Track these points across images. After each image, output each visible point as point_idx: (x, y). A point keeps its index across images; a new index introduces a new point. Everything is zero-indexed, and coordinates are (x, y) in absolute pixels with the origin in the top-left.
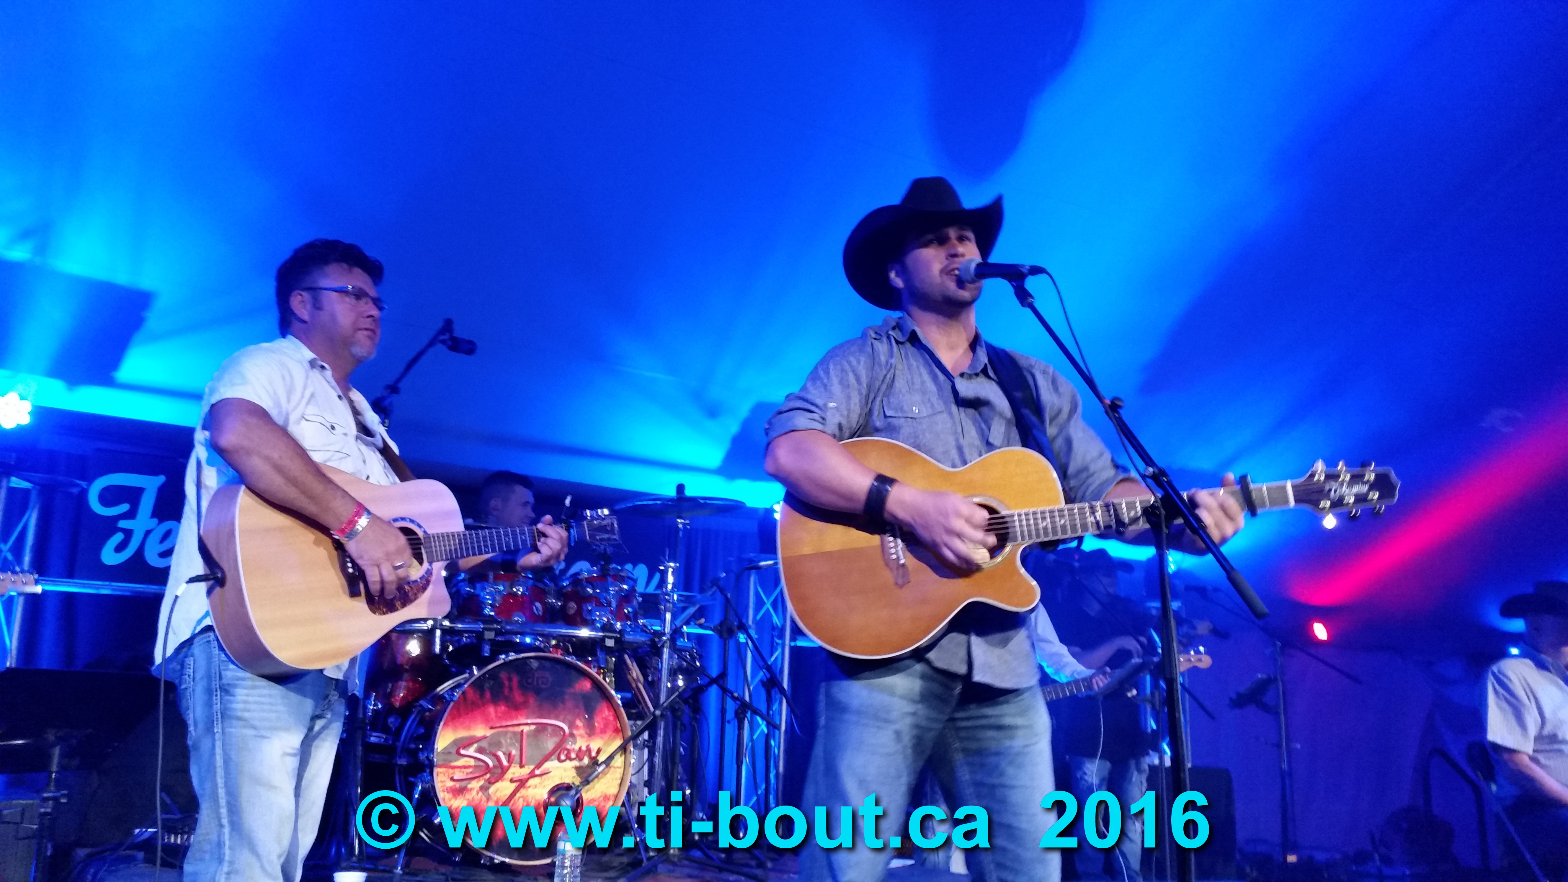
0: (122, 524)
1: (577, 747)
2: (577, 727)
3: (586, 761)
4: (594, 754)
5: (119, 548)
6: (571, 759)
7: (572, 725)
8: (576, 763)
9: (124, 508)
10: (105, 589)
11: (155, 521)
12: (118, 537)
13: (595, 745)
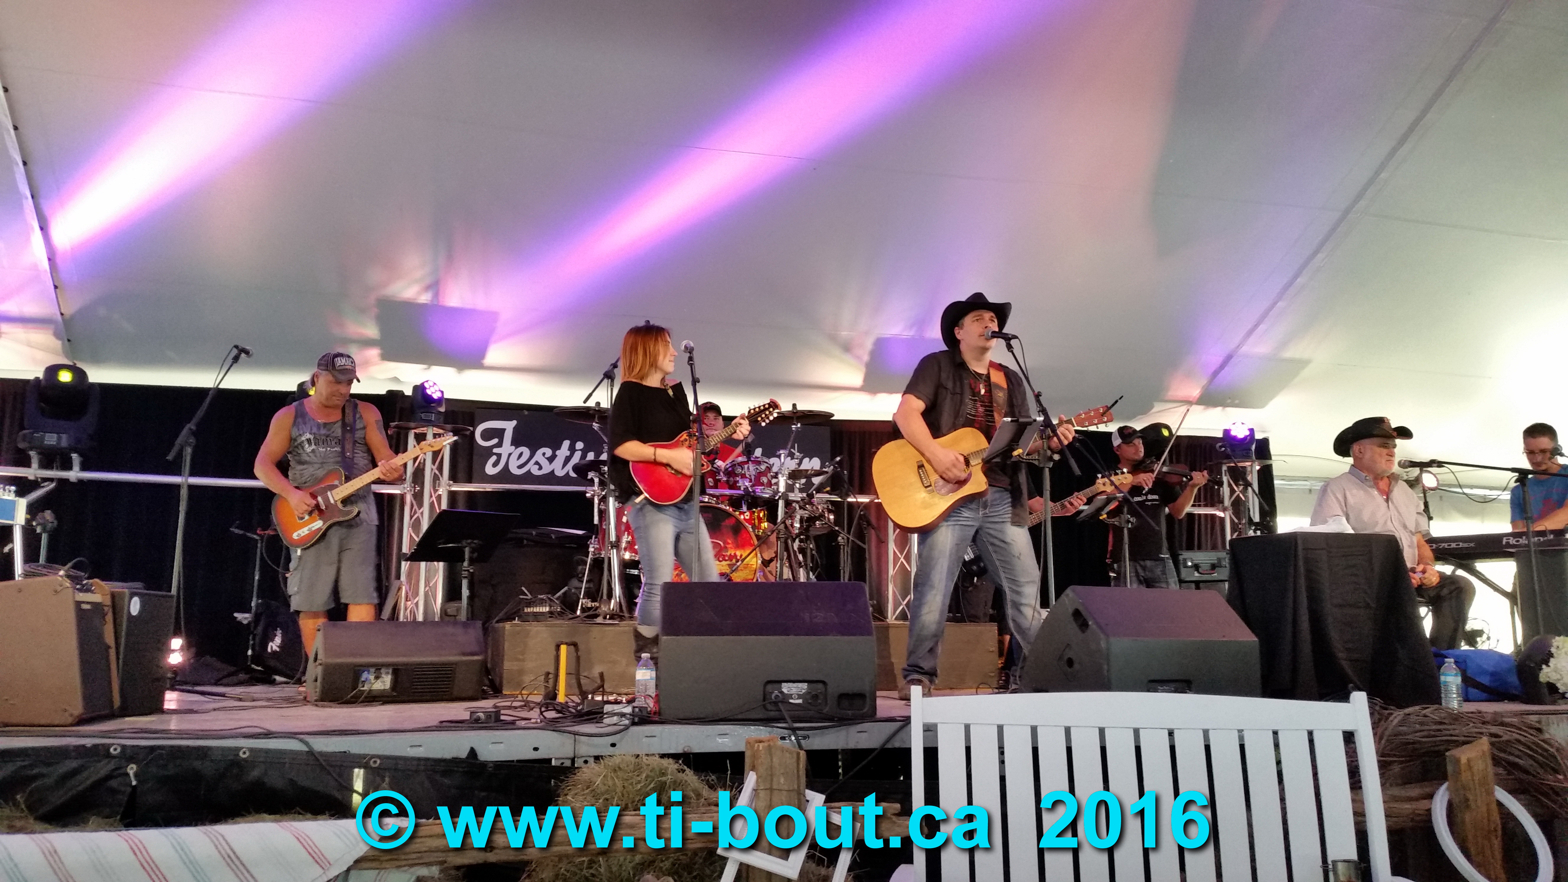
0: (495, 450)
1: (728, 554)
2: (728, 544)
3: (734, 561)
4: (738, 558)
5: (495, 465)
6: (726, 560)
7: (725, 543)
8: (728, 562)
9: (495, 441)
10: (489, 487)
11: (513, 447)
12: (494, 458)
13: (738, 553)
